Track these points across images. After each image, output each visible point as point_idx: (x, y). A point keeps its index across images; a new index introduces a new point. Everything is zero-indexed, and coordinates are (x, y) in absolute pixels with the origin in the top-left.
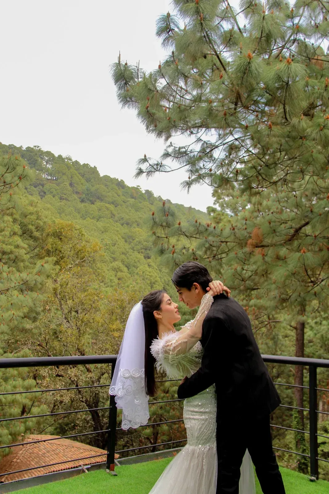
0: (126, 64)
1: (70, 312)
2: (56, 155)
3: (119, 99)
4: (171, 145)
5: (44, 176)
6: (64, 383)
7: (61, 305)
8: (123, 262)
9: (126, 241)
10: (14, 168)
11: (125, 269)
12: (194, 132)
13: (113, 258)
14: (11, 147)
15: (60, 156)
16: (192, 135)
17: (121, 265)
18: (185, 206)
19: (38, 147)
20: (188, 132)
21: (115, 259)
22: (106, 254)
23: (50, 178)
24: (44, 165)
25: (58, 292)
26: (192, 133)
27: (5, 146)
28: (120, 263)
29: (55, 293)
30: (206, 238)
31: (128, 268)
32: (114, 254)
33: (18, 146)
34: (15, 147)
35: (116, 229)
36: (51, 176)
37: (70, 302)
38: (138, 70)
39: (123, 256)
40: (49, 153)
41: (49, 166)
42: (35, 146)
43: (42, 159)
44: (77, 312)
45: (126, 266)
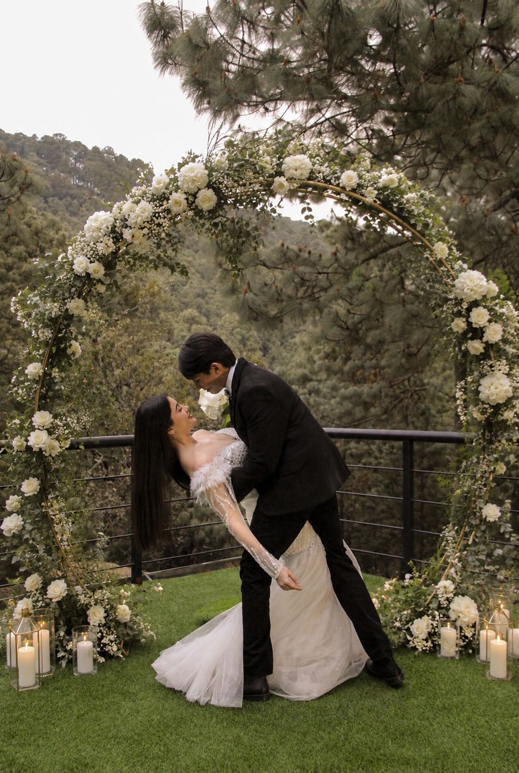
0: (163, 4)
1: (119, 387)
2: (90, 148)
3: (156, 61)
4: (240, 129)
5: (74, 181)
6: (115, 490)
7: (106, 376)
8: (199, 308)
9: (203, 277)
10: (12, 174)
11: (204, 320)
12: (271, 108)
13: (184, 303)
14: (19, 137)
15: (96, 149)
16: (267, 114)
17: (195, 313)
18: (292, 219)
19: (61, 135)
20: (262, 110)
21: (186, 305)
22: (173, 297)
23: (81, 184)
24: (72, 164)
25: (100, 357)
26: (267, 110)
27: (8, 136)
28: (195, 311)
29: (96, 359)
30: (294, 269)
31: (208, 317)
32: (185, 297)
33: (29, 135)
34: (25, 137)
35: (187, 258)
36: (83, 180)
37: (117, 372)
38: (181, 13)
39: (200, 300)
40: (78, 145)
41: (80, 166)
42: (56, 135)
43: (68, 153)
44: (128, 385)
45: (205, 315)
